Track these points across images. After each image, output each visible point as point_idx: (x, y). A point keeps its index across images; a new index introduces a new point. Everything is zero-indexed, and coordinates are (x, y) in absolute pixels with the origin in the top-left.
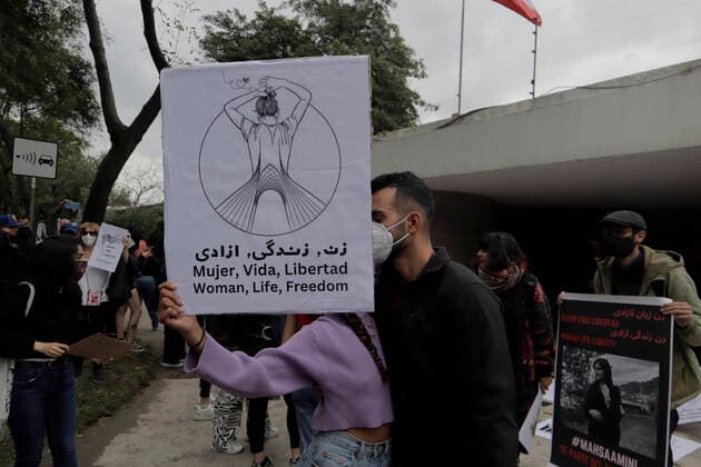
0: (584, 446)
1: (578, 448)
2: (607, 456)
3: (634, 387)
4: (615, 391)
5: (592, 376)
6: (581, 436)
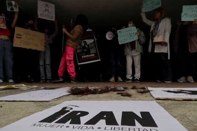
0: (84, 57)
1: (84, 58)
2: (89, 56)
3: (91, 44)
4: (88, 45)
5: (83, 44)
6: (83, 55)
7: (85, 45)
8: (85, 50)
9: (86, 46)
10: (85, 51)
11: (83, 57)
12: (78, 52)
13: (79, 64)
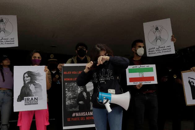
8: (81, 102)
9: (85, 94)
11: (74, 115)
12: (67, 104)
13: (64, 128)
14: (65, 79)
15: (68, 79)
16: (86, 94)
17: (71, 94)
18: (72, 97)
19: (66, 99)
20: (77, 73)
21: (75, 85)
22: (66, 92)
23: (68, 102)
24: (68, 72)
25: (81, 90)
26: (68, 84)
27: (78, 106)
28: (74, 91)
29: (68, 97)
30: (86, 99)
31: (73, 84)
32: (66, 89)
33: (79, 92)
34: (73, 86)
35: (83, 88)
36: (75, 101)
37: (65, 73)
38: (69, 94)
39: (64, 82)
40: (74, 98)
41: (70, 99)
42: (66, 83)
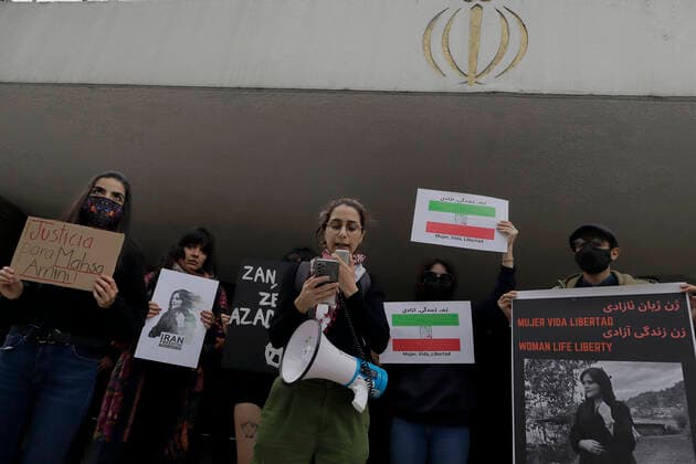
7: (590, 403)
8: (589, 444)
9: (604, 410)
10: (583, 452)
12: (529, 440)
14: (522, 346)
15: (534, 346)
16: (609, 409)
17: (546, 403)
18: (548, 415)
19: (528, 421)
20: (568, 323)
21: (562, 367)
22: (527, 393)
23: (533, 435)
24: (535, 321)
25: (587, 392)
26: (533, 364)
27: (579, 457)
28: (556, 393)
29: (533, 414)
30: (611, 430)
31: (553, 365)
32: (527, 383)
33: (579, 398)
34: (552, 374)
35: (594, 386)
36: (564, 433)
37: (521, 323)
38: (537, 403)
39: (521, 355)
40: (558, 421)
41: (541, 422)
42: (526, 361)
